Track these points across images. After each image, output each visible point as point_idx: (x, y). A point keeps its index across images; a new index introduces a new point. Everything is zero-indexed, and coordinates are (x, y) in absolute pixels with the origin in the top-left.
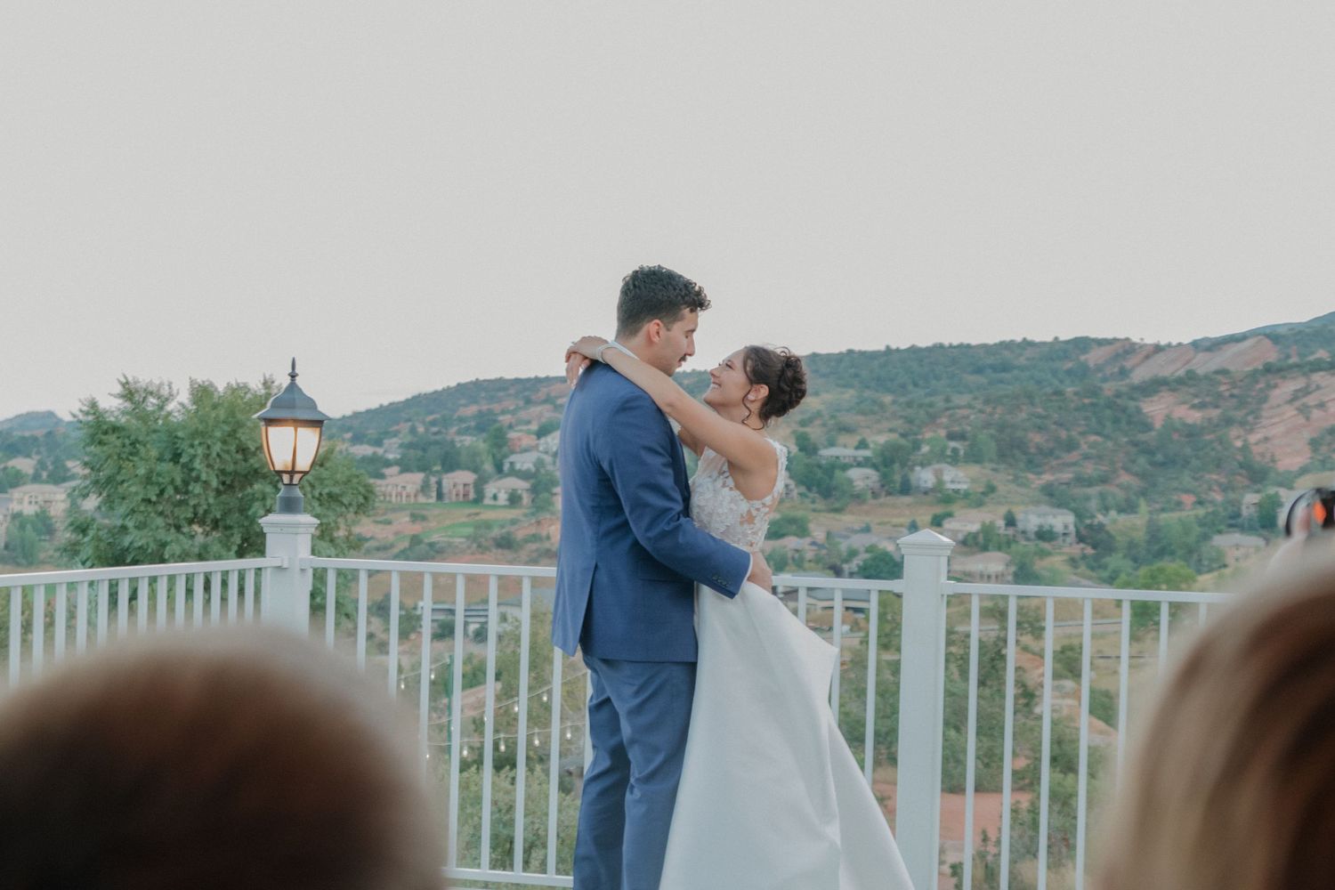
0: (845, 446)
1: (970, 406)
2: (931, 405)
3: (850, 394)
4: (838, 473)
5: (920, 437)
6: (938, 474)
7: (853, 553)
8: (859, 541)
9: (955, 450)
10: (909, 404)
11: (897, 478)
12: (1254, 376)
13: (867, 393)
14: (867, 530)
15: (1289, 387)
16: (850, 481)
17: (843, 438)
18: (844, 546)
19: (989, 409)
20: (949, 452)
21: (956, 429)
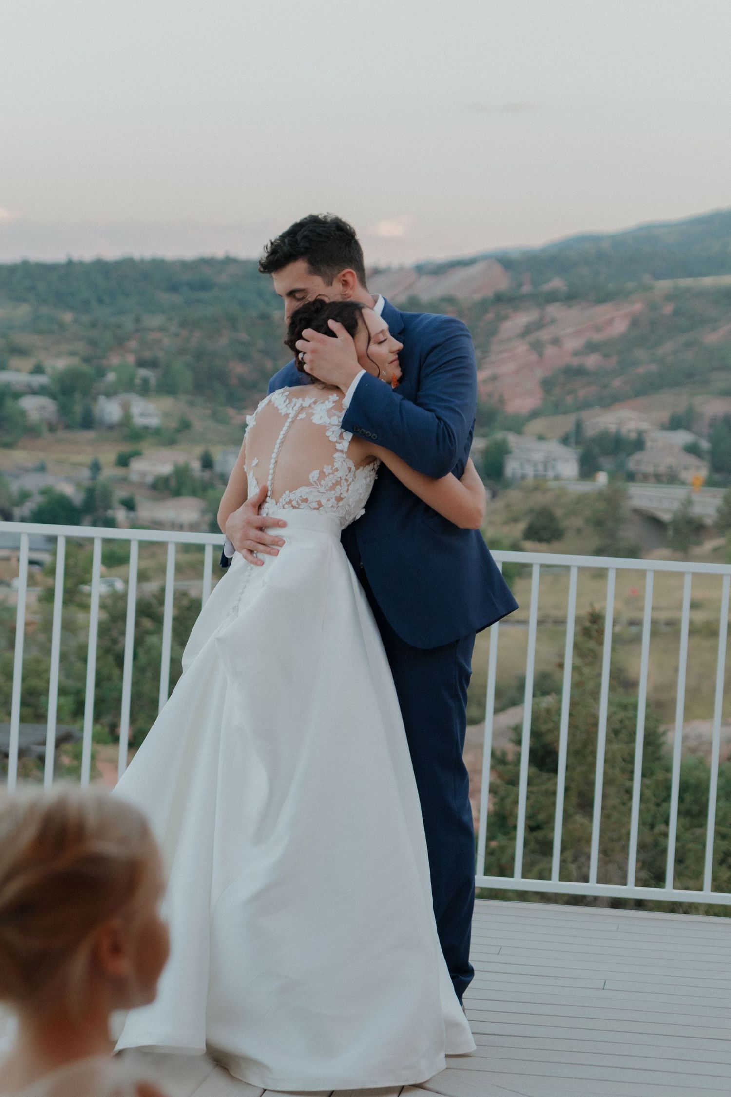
0: (18, 370)
1: (163, 329)
2: (119, 326)
3: (23, 311)
4: (9, 403)
5: (105, 362)
6: (126, 407)
7: (25, 496)
8: (33, 483)
9: (145, 381)
10: (94, 325)
11: (78, 409)
12: (483, 306)
13: (45, 310)
14: (41, 469)
15: (522, 319)
16: (23, 413)
17: (15, 362)
18: (14, 487)
19: (184, 333)
20: (138, 381)
21: (147, 354)
